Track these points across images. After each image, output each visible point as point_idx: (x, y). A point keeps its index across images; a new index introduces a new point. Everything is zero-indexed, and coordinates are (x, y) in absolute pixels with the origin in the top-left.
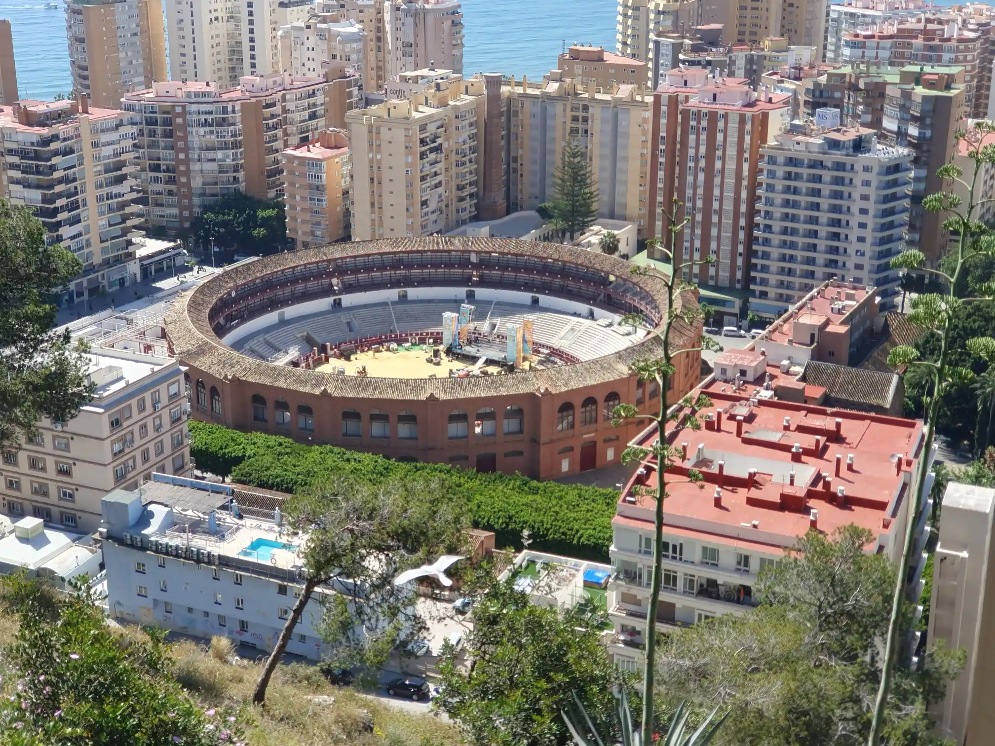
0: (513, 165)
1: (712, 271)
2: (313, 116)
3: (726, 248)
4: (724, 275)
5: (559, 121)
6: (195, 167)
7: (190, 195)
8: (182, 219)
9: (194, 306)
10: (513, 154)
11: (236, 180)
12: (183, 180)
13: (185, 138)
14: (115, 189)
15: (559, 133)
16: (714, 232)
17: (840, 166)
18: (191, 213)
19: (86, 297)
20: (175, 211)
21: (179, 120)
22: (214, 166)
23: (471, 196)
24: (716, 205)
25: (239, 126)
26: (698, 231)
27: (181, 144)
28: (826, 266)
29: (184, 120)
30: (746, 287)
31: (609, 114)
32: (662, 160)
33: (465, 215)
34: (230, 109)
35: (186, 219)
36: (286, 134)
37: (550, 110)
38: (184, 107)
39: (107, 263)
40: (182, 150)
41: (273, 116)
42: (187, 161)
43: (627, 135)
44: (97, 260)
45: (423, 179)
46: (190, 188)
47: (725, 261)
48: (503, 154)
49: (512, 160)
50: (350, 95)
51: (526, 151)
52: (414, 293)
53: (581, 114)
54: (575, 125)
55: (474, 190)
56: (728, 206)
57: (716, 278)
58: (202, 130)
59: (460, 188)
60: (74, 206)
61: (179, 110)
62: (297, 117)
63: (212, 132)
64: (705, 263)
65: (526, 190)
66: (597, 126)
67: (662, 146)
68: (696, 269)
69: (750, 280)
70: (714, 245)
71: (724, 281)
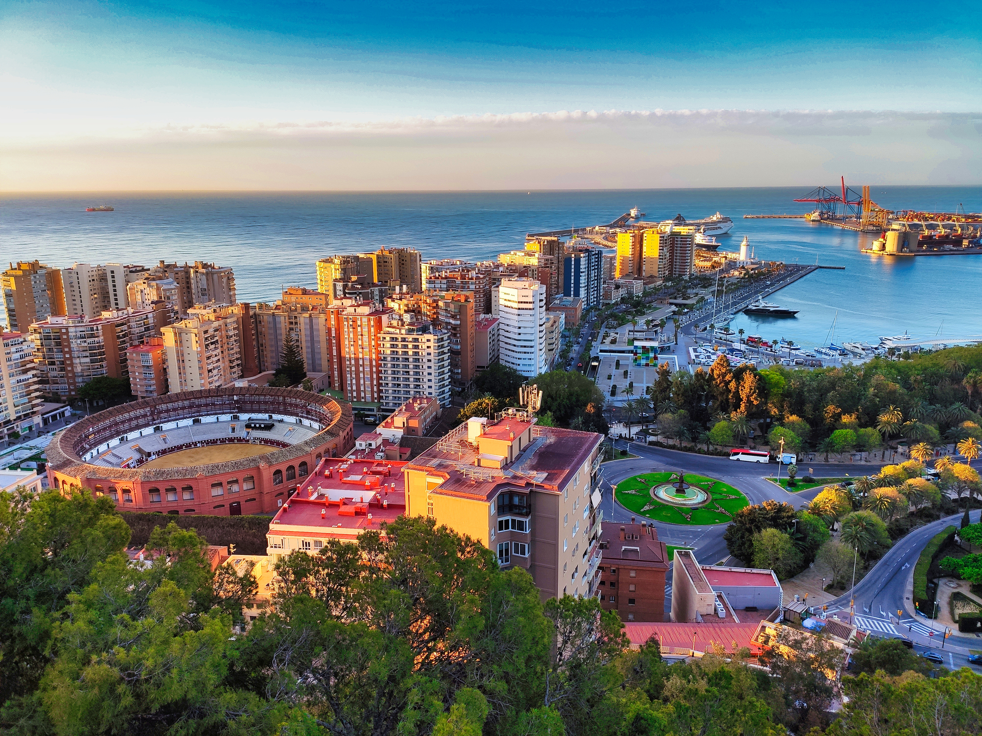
0: (261, 348)
1: (363, 395)
2: (147, 329)
3: (368, 383)
4: (369, 395)
5: (283, 325)
6: (77, 361)
7: (75, 376)
8: (70, 390)
9: (64, 439)
10: (260, 342)
11: (102, 366)
12: (69, 369)
13: (69, 346)
14: (23, 377)
15: (283, 331)
16: (361, 375)
17: (416, 340)
18: (75, 386)
20: (66, 386)
21: (65, 337)
22: (88, 360)
23: (238, 365)
24: (361, 362)
25: (101, 338)
26: (354, 376)
27: (66, 350)
28: (415, 388)
29: (68, 336)
30: (379, 401)
31: (308, 321)
32: (334, 341)
33: (236, 376)
34: (95, 328)
35: (72, 390)
36: (131, 339)
37: (278, 319)
38: (67, 329)
39: (19, 418)
40: (67, 352)
41: (122, 331)
42: (71, 358)
43: (318, 330)
44: (12, 417)
45: (208, 358)
46: (74, 373)
47: (368, 389)
48: (254, 343)
49: (260, 345)
50: (170, 317)
51: (267, 341)
52: (202, 420)
53: (294, 321)
54: (291, 326)
55: (239, 362)
57: (365, 398)
58: (79, 341)
59: (231, 362)
61: (64, 331)
62: (137, 330)
63: (85, 342)
64: (358, 391)
65: (269, 360)
66: (303, 327)
67: (333, 335)
68: (355, 394)
69: (380, 398)
70: (362, 382)
71: (369, 399)
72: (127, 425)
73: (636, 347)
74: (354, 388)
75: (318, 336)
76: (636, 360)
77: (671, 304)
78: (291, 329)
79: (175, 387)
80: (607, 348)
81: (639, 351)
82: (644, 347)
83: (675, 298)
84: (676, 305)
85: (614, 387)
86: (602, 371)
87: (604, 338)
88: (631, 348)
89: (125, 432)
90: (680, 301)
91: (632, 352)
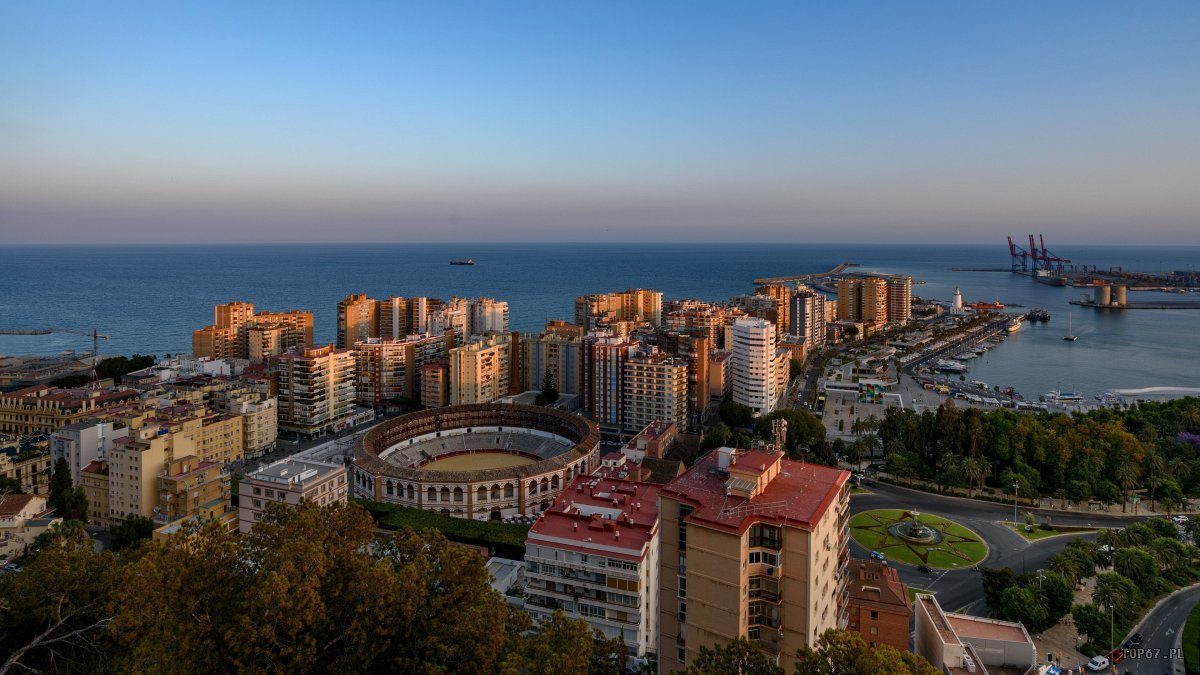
0: (525, 370)
1: (608, 416)
3: (614, 405)
4: (614, 417)
5: (544, 352)
6: (384, 374)
7: (381, 386)
8: (376, 398)
10: (525, 366)
11: (401, 379)
12: (378, 380)
13: (379, 362)
14: (343, 385)
15: (544, 357)
16: (608, 399)
17: (659, 370)
18: (380, 394)
19: (325, 434)
20: (373, 394)
21: (377, 354)
23: (506, 384)
24: (609, 387)
25: (404, 357)
26: (602, 399)
27: (378, 365)
28: (657, 413)
29: (380, 354)
30: (623, 423)
31: (565, 349)
32: (586, 368)
33: (503, 393)
34: (400, 348)
36: (424, 359)
37: (540, 347)
38: (380, 348)
39: (336, 418)
40: (376, 367)
41: (419, 352)
42: (379, 372)
43: (573, 357)
44: (332, 417)
45: (482, 377)
46: (381, 384)
47: (614, 411)
48: (520, 366)
49: (525, 368)
50: (456, 341)
51: (530, 365)
52: (474, 429)
54: (551, 353)
55: (506, 382)
56: (614, 387)
57: (610, 419)
58: (387, 358)
59: (500, 381)
60: (323, 392)
61: (377, 349)
62: (431, 351)
63: (392, 359)
64: (605, 413)
65: (531, 382)
66: (561, 354)
67: (586, 362)
68: (602, 416)
69: (624, 420)
70: (608, 405)
71: (614, 422)
72: (415, 431)
73: (861, 384)
74: (602, 410)
75: (573, 362)
76: (861, 397)
77: (891, 345)
78: (551, 356)
79: (454, 402)
80: (834, 384)
81: (865, 388)
82: (868, 385)
83: (895, 340)
84: (896, 346)
85: (842, 422)
86: (829, 406)
87: (830, 375)
88: (856, 385)
89: (413, 436)
90: (899, 342)
91: (856, 389)
